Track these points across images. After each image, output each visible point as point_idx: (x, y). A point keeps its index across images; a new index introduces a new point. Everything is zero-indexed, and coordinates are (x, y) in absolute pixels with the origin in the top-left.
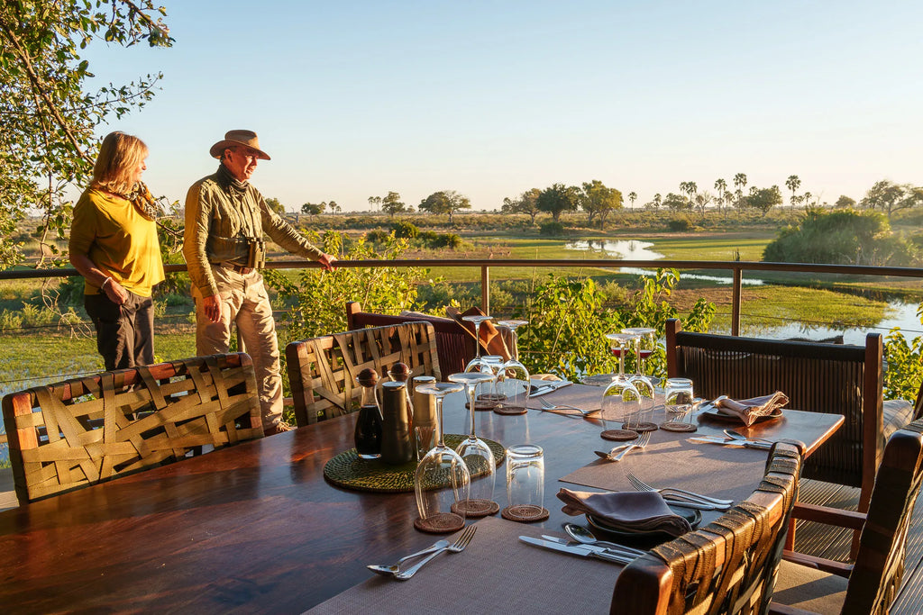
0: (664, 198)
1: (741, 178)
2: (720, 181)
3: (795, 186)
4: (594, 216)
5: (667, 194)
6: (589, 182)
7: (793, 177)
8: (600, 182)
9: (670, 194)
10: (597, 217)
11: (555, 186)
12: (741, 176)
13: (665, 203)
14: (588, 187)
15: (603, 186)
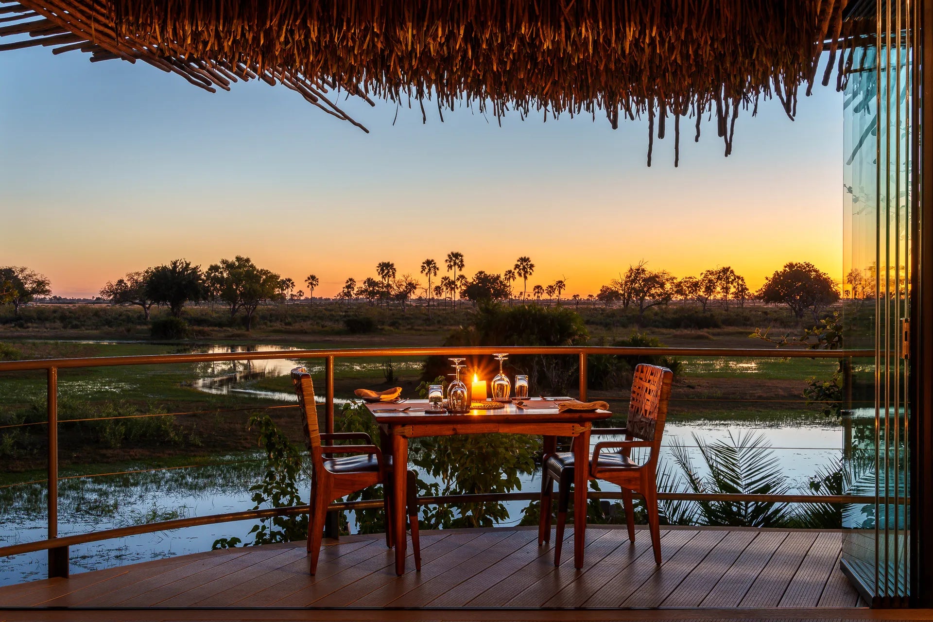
0: (360, 285)
1: (456, 259)
2: (429, 262)
3: (526, 272)
4: (237, 311)
5: (365, 279)
6: (231, 259)
7: (524, 260)
8: (248, 260)
9: (369, 279)
10: (242, 311)
11: (175, 263)
12: (457, 255)
13: (361, 292)
14: (229, 266)
15: (252, 266)
